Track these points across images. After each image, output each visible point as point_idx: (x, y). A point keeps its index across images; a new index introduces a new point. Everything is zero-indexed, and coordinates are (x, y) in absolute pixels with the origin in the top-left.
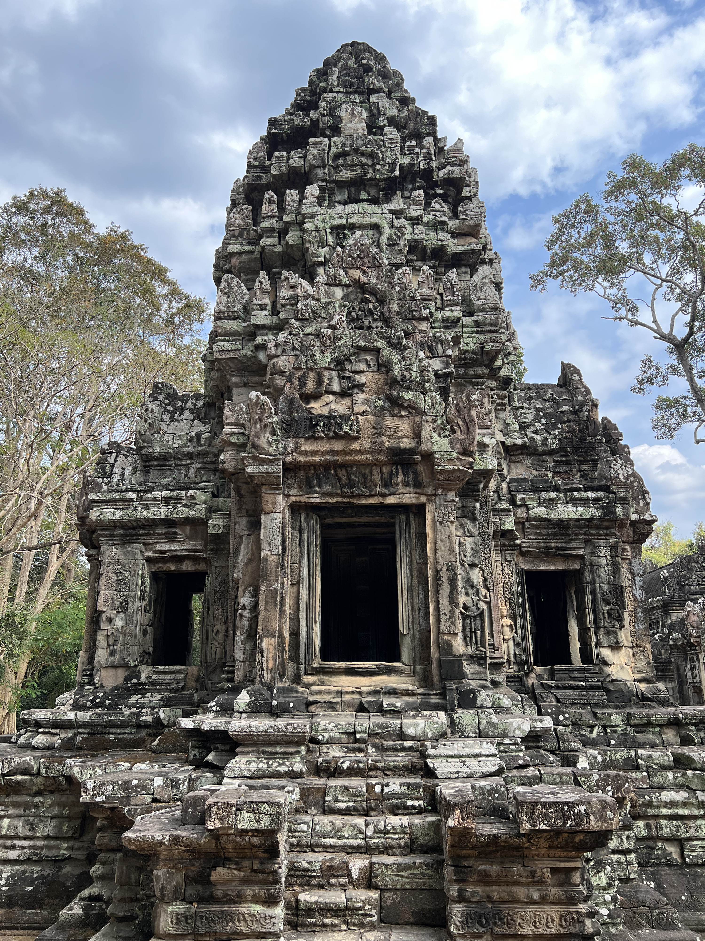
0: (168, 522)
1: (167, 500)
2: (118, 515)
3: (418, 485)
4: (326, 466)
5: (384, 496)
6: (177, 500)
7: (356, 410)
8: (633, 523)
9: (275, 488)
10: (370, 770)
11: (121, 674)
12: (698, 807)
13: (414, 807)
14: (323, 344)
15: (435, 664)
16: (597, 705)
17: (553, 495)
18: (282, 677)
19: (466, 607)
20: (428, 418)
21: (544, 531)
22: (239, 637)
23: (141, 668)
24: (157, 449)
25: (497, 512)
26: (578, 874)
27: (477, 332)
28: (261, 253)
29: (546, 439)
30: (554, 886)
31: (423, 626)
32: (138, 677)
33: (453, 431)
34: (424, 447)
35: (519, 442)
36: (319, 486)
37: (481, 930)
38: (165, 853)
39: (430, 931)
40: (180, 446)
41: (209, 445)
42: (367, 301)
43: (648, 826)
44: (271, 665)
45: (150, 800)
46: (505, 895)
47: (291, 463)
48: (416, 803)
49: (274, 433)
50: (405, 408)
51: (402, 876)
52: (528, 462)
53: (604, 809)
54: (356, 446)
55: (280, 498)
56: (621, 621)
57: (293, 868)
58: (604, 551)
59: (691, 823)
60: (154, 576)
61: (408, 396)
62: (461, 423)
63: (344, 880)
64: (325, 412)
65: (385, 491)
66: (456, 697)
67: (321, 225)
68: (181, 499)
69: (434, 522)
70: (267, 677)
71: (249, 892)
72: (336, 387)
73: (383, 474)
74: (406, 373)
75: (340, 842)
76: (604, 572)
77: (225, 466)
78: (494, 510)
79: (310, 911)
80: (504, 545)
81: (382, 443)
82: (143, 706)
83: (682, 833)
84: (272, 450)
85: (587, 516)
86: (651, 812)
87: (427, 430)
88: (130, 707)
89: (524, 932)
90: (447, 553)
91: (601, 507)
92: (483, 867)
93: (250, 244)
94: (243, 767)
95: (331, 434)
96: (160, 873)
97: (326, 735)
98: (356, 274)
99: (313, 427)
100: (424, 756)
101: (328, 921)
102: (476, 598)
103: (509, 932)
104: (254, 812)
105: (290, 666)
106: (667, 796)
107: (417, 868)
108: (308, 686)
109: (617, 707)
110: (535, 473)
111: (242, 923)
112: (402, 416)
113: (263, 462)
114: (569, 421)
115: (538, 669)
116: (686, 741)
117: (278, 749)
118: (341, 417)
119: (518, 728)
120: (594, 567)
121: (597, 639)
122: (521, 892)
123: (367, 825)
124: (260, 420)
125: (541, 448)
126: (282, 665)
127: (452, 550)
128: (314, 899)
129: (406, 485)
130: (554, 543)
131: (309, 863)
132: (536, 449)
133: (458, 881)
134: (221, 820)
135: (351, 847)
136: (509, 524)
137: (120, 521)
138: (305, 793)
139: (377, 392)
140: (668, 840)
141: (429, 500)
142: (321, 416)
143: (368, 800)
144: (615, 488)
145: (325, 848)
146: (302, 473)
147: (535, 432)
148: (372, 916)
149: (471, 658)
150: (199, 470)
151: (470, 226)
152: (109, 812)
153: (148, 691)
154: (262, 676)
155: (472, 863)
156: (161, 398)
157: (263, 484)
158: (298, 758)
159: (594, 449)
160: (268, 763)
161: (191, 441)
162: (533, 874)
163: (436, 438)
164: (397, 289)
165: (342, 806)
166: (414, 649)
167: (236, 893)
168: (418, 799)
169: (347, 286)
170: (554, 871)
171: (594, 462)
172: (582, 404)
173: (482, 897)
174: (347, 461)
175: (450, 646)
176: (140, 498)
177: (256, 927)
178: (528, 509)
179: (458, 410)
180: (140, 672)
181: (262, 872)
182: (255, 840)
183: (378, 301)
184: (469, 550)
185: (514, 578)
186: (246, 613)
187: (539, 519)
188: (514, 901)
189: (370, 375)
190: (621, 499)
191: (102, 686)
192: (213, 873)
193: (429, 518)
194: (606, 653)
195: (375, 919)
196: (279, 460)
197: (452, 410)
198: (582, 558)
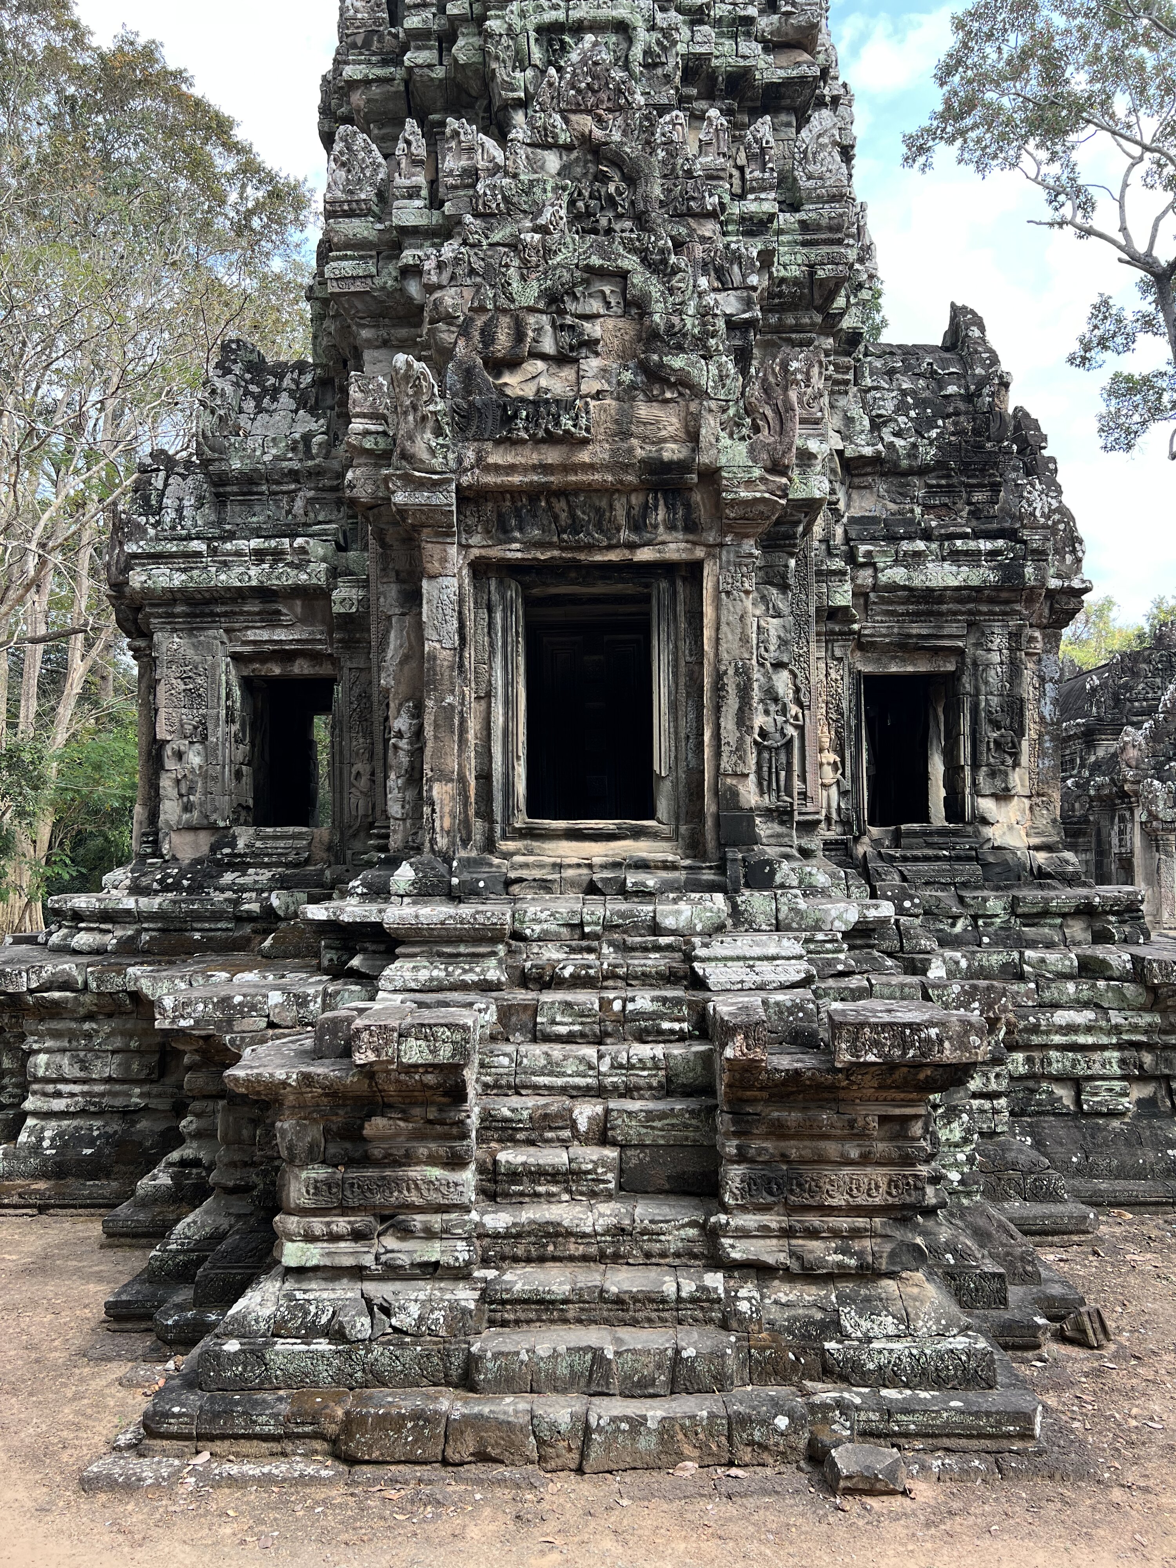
0: (263, 593)
1: (259, 555)
2: (178, 579)
3: (691, 527)
4: (534, 493)
5: (632, 546)
6: (277, 555)
7: (585, 388)
8: (1051, 594)
9: (444, 533)
10: (605, 978)
11: (205, 840)
12: (1109, 1033)
13: (672, 1032)
14: (525, 262)
15: (709, 823)
16: (965, 885)
17: (920, 545)
18: (465, 842)
19: (763, 734)
20: (713, 404)
21: (901, 609)
22: (394, 781)
23: (237, 830)
24: (236, 464)
25: (824, 575)
26: (920, 1124)
27: (804, 244)
28: (407, 82)
29: (914, 446)
30: (882, 1140)
31: (693, 763)
32: (233, 844)
33: (756, 429)
34: (704, 458)
35: (868, 451)
36: (521, 530)
37: (770, 1199)
38: (291, 1098)
39: (695, 1201)
40: (276, 458)
41: (326, 457)
42: (604, 178)
43: (1029, 1060)
44: (447, 823)
45: (263, 1024)
46: (807, 1153)
47: (470, 487)
48: (676, 1026)
49: (438, 432)
50: (672, 386)
51: (653, 1128)
52: (882, 488)
53: (966, 1033)
54: (584, 456)
55: (453, 550)
56: (1015, 755)
57: (488, 1118)
58: (999, 641)
59: (1096, 1056)
60: (247, 683)
61: (677, 362)
62: (769, 413)
63: (566, 1134)
64: (529, 391)
65: (634, 538)
66: (742, 871)
67: (518, 23)
68: (283, 552)
69: (718, 592)
70: (442, 842)
71: (423, 1151)
72: (548, 345)
73: (631, 507)
74: (676, 320)
75: (559, 1082)
76: (994, 677)
77: (358, 492)
78: (819, 573)
79: (514, 1175)
80: (832, 633)
81: (631, 450)
82: (243, 889)
83: (1081, 1070)
84: (437, 462)
85: (975, 582)
86: (1036, 1040)
87: (710, 426)
88: (222, 890)
89: (834, 1202)
90: (736, 645)
91: (1001, 566)
92: (776, 1114)
93: (384, 63)
94: (408, 975)
95: (541, 434)
96: (286, 1125)
97: (537, 928)
98: (585, 123)
99: (509, 420)
100: (689, 958)
101: (541, 1189)
102: (780, 719)
103: (811, 1202)
104: (426, 1039)
105: (478, 826)
106: (1062, 1017)
107: (676, 1116)
108: (507, 855)
109: (997, 888)
110: (892, 507)
111: (414, 1192)
112: (667, 401)
113: (421, 485)
114: (957, 414)
115: (875, 831)
116: (1101, 937)
117: (462, 949)
118: (557, 402)
119: (839, 918)
120: (979, 668)
121: (974, 784)
122: (832, 1149)
123: (601, 1057)
124: (415, 408)
125: (905, 463)
126: (466, 824)
127: (744, 640)
128: (521, 1159)
129: (671, 527)
130: (916, 629)
131: (513, 1110)
132: (896, 464)
133: (736, 1134)
134: (377, 1050)
135: (577, 1088)
136: (843, 597)
137: (182, 590)
138: (505, 1013)
139: (624, 356)
140: (1058, 1079)
141: (709, 555)
142: (522, 400)
143: (602, 1021)
144: (1025, 534)
145: (536, 1089)
146: (490, 506)
147: (898, 434)
148: (608, 1182)
149: (769, 814)
150: (310, 501)
151: (799, 28)
152: (201, 1042)
153: (250, 865)
154: (433, 841)
155: (759, 1109)
156: (237, 369)
157: (423, 526)
158: (493, 962)
159: (996, 464)
160: (446, 969)
161: (294, 449)
162: (851, 1124)
163: (726, 441)
164: (661, 154)
165: (563, 1030)
166: (677, 799)
167: (402, 1152)
168: (679, 1020)
169: (568, 148)
170: (884, 1120)
171: (995, 488)
172: (983, 382)
173: (772, 1155)
174: (568, 483)
175: (735, 794)
176: (213, 552)
177: (435, 1197)
178: (876, 570)
179: (767, 389)
180: (234, 837)
181: (442, 1123)
182: (430, 1079)
183: (625, 178)
184: (774, 640)
185: (844, 689)
186: (404, 744)
187: (893, 587)
188: (821, 1160)
189: (610, 323)
190: (1035, 552)
191: (175, 858)
192: (366, 1125)
193: (708, 585)
194: (986, 805)
195: (611, 1186)
196: (448, 481)
197: (755, 390)
198: (960, 652)
